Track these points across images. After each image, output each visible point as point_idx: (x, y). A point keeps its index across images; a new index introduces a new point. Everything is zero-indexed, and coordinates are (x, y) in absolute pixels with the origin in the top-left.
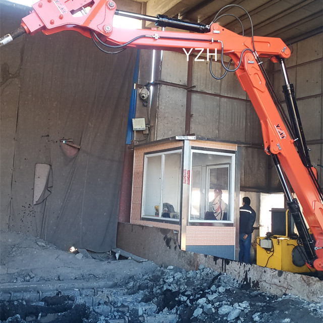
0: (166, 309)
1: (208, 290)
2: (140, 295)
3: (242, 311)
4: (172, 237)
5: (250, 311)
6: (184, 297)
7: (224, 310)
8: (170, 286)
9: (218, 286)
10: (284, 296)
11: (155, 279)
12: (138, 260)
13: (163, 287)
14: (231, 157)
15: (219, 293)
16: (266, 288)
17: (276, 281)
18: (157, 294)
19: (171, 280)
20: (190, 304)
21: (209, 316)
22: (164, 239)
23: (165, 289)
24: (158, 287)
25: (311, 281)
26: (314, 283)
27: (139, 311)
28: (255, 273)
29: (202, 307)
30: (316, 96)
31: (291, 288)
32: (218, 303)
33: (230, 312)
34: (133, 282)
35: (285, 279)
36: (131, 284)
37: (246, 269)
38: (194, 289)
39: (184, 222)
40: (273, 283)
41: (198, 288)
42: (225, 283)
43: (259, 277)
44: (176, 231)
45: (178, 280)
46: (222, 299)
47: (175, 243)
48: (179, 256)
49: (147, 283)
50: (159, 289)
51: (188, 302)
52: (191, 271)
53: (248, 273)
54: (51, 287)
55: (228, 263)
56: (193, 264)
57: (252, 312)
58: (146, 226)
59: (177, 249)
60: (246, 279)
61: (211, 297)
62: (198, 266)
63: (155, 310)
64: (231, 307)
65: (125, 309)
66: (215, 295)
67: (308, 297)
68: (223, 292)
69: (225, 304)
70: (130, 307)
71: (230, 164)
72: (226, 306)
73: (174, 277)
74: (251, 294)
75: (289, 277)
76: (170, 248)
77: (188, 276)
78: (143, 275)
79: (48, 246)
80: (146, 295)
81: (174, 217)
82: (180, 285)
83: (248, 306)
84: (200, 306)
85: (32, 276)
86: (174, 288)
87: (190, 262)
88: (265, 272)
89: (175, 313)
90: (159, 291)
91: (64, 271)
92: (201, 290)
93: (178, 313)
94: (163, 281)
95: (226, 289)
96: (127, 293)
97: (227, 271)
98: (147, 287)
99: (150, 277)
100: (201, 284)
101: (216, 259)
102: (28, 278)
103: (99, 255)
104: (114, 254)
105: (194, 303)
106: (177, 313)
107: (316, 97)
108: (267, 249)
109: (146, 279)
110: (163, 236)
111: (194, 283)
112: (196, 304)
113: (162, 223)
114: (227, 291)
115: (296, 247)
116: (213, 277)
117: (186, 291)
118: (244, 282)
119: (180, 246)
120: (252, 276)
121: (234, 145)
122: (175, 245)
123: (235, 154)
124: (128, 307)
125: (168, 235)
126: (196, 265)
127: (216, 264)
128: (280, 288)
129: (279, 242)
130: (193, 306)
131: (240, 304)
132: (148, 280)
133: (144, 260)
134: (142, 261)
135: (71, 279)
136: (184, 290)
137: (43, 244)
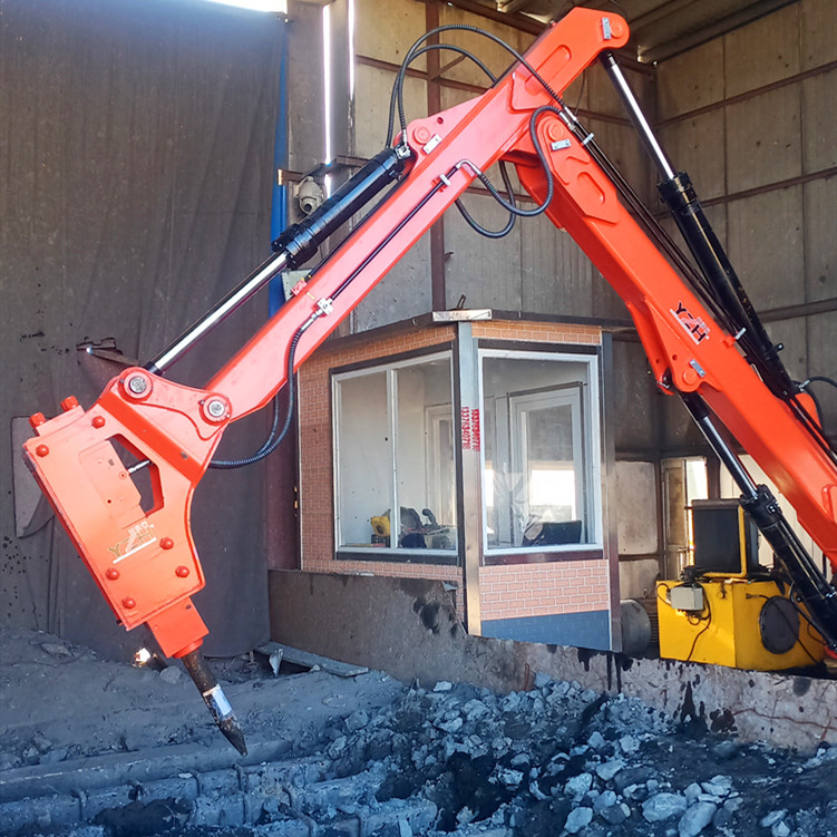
0: (465, 814)
1: (579, 746)
2: (374, 777)
3: (720, 806)
4: (440, 600)
5: (743, 806)
6: (513, 773)
7: (662, 806)
8: (460, 741)
9: (612, 735)
10: (821, 751)
11: (410, 725)
12: (341, 671)
13: (441, 747)
15: (625, 755)
16: (758, 729)
17: (789, 708)
18: (428, 768)
19: (458, 722)
20: (540, 795)
21: (617, 827)
22: (416, 607)
23: (450, 752)
24: (424, 748)
28: (718, 689)
29: (587, 802)
30: (785, 185)
32: (634, 787)
34: (344, 738)
35: (820, 700)
36: (340, 744)
37: (686, 679)
38: (534, 746)
39: (471, 556)
40: (781, 715)
41: (545, 743)
42: (626, 722)
43: (732, 700)
44: (450, 583)
45: (481, 723)
46: (641, 773)
47: (451, 618)
48: (467, 651)
49: (390, 738)
50: (429, 752)
51: (535, 788)
52: (513, 693)
53: (694, 690)
54: (104, 773)
55: (627, 666)
56: (513, 673)
58: (355, 577)
59: (458, 635)
60: (688, 706)
61: (606, 772)
62: (530, 677)
63: (432, 816)
64: (678, 797)
65: (351, 825)
66: (616, 763)
68: (636, 752)
69: (660, 790)
70: (362, 816)
71: (582, 385)
72: (665, 796)
74: (716, 749)
75: (830, 696)
76: (436, 631)
77: (506, 709)
79: (76, 655)
80: (394, 774)
81: (435, 546)
82: (489, 736)
83: (731, 791)
84: (579, 799)
85: (43, 747)
86: (472, 746)
87: (505, 667)
88: (752, 684)
89: (501, 825)
90: (430, 759)
91: (132, 721)
92: (560, 750)
94: (437, 729)
95: (642, 742)
97: (625, 688)
98: (392, 750)
99: (391, 721)
100: (553, 731)
101: (585, 655)
102: (32, 752)
103: (220, 666)
104: (263, 659)
105: (553, 790)
106: (507, 823)
108: (690, 613)
109: (381, 726)
110: (410, 600)
111: (530, 728)
112: (562, 793)
113: (402, 565)
114: (647, 747)
115: (770, 602)
116: (582, 707)
117: (512, 754)
118: (683, 717)
119: (465, 625)
120: (711, 698)
121: (592, 328)
122: (451, 624)
123: (596, 357)
124: (358, 817)
125: (427, 596)
126: (523, 676)
127: (587, 669)
128: (804, 728)
129: (724, 592)
130: (555, 798)
131: (705, 785)
132: (388, 727)
133: (359, 671)
134: (352, 673)
135: (160, 745)
136: (505, 752)
137: (62, 649)
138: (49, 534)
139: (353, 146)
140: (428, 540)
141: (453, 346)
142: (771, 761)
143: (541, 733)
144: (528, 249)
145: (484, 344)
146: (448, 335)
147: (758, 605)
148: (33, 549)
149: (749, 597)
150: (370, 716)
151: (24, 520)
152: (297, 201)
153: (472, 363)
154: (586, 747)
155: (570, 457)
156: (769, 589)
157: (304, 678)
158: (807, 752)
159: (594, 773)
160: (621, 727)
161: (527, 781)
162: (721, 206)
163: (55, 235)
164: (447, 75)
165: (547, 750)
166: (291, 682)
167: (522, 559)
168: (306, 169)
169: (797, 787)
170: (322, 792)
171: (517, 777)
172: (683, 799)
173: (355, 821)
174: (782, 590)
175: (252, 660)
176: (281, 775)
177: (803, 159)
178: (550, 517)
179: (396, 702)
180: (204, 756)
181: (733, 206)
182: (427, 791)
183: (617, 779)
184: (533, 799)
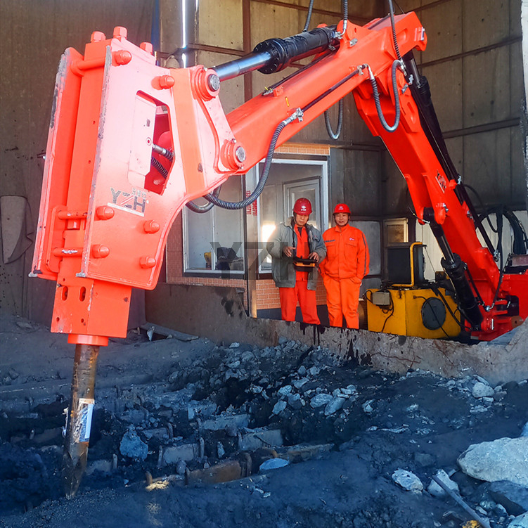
0: (231, 407)
1: (293, 373)
2: (189, 391)
3: (347, 399)
4: (234, 298)
6: (258, 387)
7: (320, 399)
8: (235, 372)
10: (409, 373)
11: (212, 365)
12: (183, 338)
13: (224, 375)
14: (321, 166)
15: (311, 376)
16: (381, 363)
17: (396, 352)
18: (215, 386)
19: (237, 363)
20: (267, 397)
21: (297, 411)
22: (223, 302)
23: (227, 377)
24: (216, 376)
25: (449, 348)
26: (453, 350)
27: (189, 412)
28: (364, 343)
29: (286, 399)
30: (453, 58)
31: (419, 360)
32: (310, 391)
33: (328, 402)
34: (177, 372)
35: (410, 347)
36: (175, 376)
37: (350, 338)
38: (272, 374)
39: (251, 274)
40: (393, 355)
41: (278, 372)
42: (319, 361)
43: (370, 348)
44: (240, 289)
45: (248, 363)
46: (315, 385)
47: (240, 308)
48: (247, 326)
49: (200, 371)
50: (219, 378)
51: (264, 394)
52: (267, 348)
53: (353, 343)
54: (46, 390)
55: (322, 331)
56: (270, 338)
57: (362, 400)
58: (192, 286)
59: (243, 317)
61: (298, 384)
62: (277, 339)
63: (214, 410)
64: (329, 395)
65: (168, 413)
66: (305, 380)
67: (445, 371)
68: (317, 375)
69: (320, 392)
70: (174, 408)
71: (319, 178)
72: (322, 395)
73: (240, 360)
74: (360, 374)
75: (415, 345)
76: (232, 315)
77: (262, 355)
78: (193, 361)
79: (36, 328)
80: (198, 390)
81: (235, 269)
82: (251, 369)
83: (355, 392)
84: (282, 398)
85: (14, 376)
86: (241, 375)
87: (265, 334)
88: (379, 339)
89: (244, 412)
90: (218, 381)
91: (65, 364)
92: (284, 376)
93: (250, 411)
94: (225, 366)
95: (322, 370)
96: (168, 389)
97: (321, 343)
98: (200, 378)
99: (203, 363)
100: (283, 367)
101: (303, 326)
102: (8, 379)
104: (144, 332)
105: (273, 394)
106: (247, 411)
107: (453, 60)
108: (382, 307)
109: (197, 366)
110: (220, 298)
111: (272, 365)
112: (276, 396)
113: (217, 279)
114: (323, 372)
115: (427, 301)
116: (300, 354)
117: (260, 378)
118: (348, 358)
119: (248, 312)
120: (361, 348)
121: (325, 146)
122: (240, 311)
123: (327, 162)
124: (172, 409)
125: (228, 297)
126: (273, 338)
127: (304, 333)
128: (403, 362)
129: (401, 295)
130: (272, 398)
131: (342, 389)
132: (201, 366)
133: (193, 338)
134: (189, 339)
136: (257, 378)
137: (27, 325)
138: (22, 262)
139: (198, 38)
140: (231, 267)
142: (385, 379)
143: (278, 368)
147: (421, 302)
148: (13, 270)
149: (415, 297)
151: (8, 254)
156: (428, 294)
157: (162, 342)
158: (402, 374)
163: (24, 91)
166: (155, 344)
168: (172, 50)
169: (387, 389)
172: (331, 396)
173: (171, 411)
175: (139, 334)
177: (463, 43)
179: (209, 354)
181: (425, 70)
182: (212, 397)
183: (303, 388)
184: (262, 398)
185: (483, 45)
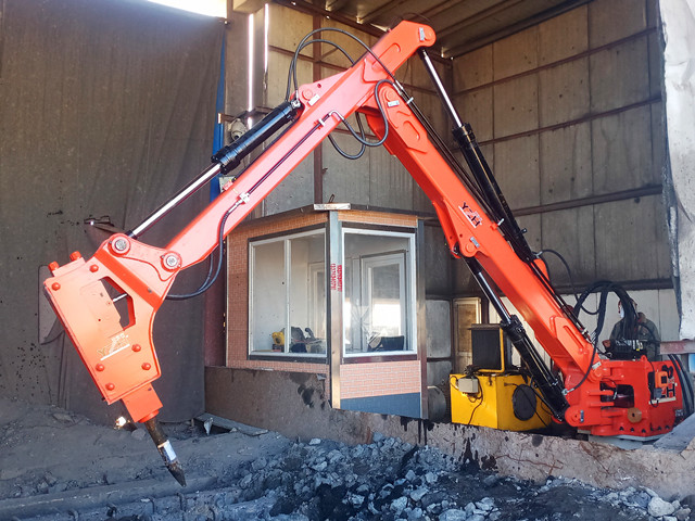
1: (400, 479)
2: (269, 500)
3: (486, 517)
4: (314, 386)
5: (501, 517)
6: (358, 497)
7: (452, 517)
8: (325, 477)
9: (421, 472)
10: (549, 482)
11: (293, 466)
12: (250, 432)
13: (313, 481)
15: (428, 485)
17: (530, 454)
18: (304, 494)
19: (324, 465)
20: (375, 511)
22: (300, 390)
23: (318, 484)
24: (302, 481)
25: (602, 451)
26: (607, 454)
28: (486, 443)
29: (404, 516)
30: (529, 134)
31: (560, 466)
32: (434, 505)
34: (250, 476)
35: (548, 449)
36: (248, 479)
37: (466, 437)
38: (371, 479)
39: (335, 357)
40: (525, 459)
41: (379, 477)
42: (430, 464)
43: (495, 449)
44: (321, 375)
45: (338, 465)
46: (438, 496)
47: (321, 397)
48: (331, 419)
49: (280, 475)
50: (305, 484)
51: (371, 506)
52: (359, 446)
53: (472, 443)
54: (92, 499)
55: (431, 428)
56: (359, 432)
58: (261, 371)
59: (326, 409)
60: (468, 453)
61: (416, 496)
62: (370, 435)
64: (461, 512)
66: (423, 490)
67: (597, 480)
68: (435, 483)
69: (450, 507)
71: (405, 252)
72: (453, 511)
73: (327, 460)
74: (485, 481)
75: (555, 447)
76: (311, 406)
77: (355, 456)
79: (76, 421)
80: (281, 499)
81: (313, 351)
82: (343, 474)
83: (493, 507)
84: (399, 513)
85: (51, 482)
86: (333, 480)
87: (354, 429)
88: (507, 439)
90: (306, 488)
91: (112, 465)
94: (311, 469)
95: (439, 476)
97: (429, 442)
98: (281, 483)
99: (281, 464)
100: (383, 471)
101: (405, 420)
102: (44, 485)
103: (172, 428)
104: (200, 424)
105: (383, 508)
108: (470, 395)
109: (274, 467)
110: (295, 386)
111: (370, 468)
112: (388, 509)
113: (291, 363)
114: (442, 480)
115: (519, 388)
116: (403, 454)
117: (357, 485)
118: (465, 460)
119: (330, 402)
120: (481, 448)
121: (412, 217)
122: (321, 401)
123: (414, 234)
125: (306, 384)
126: (366, 434)
127: (406, 430)
128: (538, 467)
129: (491, 382)
130: (384, 513)
131: (478, 504)
132: (279, 468)
133: (262, 432)
134: (257, 433)
135: (129, 480)
136: (353, 483)
137: (67, 417)
139: (266, 101)
140: (308, 348)
141: (326, 225)
142: (519, 488)
143: (376, 471)
144: (374, 168)
145: (345, 225)
146: (323, 219)
147: (511, 390)
148: (50, 351)
149: (506, 385)
150: (268, 461)
151: (44, 333)
152: (230, 133)
153: (338, 236)
154: (404, 480)
155: (398, 297)
156: (518, 380)
157: (225, 436)
158: (541, 482)
159: (409, 497)
160: (426, 467)
161: (367, 501)
162: (490, 146)
164: (325, 60)
165: (380, 482)
167: (367, 360)
168: (236, 114)
169: (534, 505)
170: (235, 510)
171: (361, 499)
172: (464, 513)
174: (526, 381)
175: (193, 425)
176: (209, 500)
177: (539, 119)
178: (385, 333)
179: (285, 452)
180: (159, 487)
181: (498, 145)
182: (303, 509)
183: (423, 500)
184: (370, 513)
185: (561, 121)
